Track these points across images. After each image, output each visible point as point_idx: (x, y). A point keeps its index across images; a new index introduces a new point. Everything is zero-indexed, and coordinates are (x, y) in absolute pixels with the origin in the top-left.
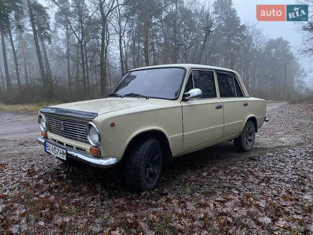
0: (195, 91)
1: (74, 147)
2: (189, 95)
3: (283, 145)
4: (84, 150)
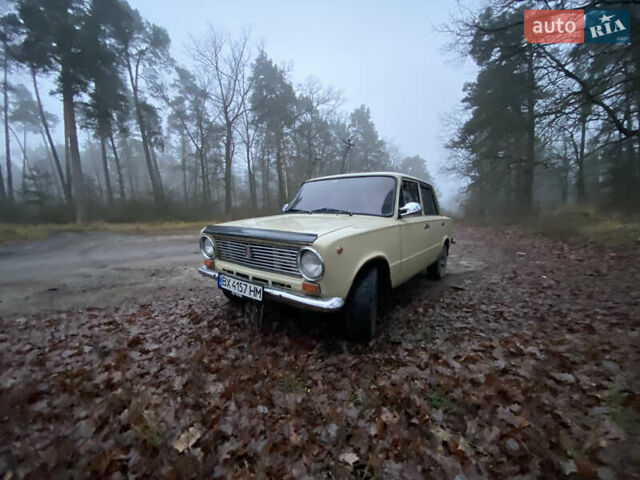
0: (411, 206)
1: (270, 282)
2: (405, 211)
3: (470, 269)
4: (289, 286)
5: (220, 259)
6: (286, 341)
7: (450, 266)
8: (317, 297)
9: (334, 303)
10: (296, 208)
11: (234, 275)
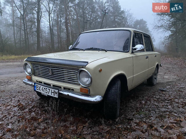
5: (35, 75)
6: (71, 119)
7: (159, 78)
8: (88, 95)
9: (97, 98)
10: (76, 48)
11: (43, 84)
